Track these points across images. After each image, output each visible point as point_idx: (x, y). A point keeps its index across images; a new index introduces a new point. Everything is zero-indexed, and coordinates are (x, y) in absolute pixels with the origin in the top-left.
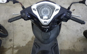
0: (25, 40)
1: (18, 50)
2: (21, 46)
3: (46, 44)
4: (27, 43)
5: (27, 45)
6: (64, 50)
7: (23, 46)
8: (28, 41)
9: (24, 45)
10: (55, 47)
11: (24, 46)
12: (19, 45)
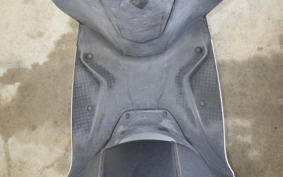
0: (40, 35)
1: (17, 84)
2: (28, 65)
3: (148, 56)
4: (50, 45)
5: (52, 55)
6: (234, 62)
7: (35, 66)
8: (56, 37)
9: (42, 59)
10: (195, 72)
11: (41, 63)
12: (19, 63)
